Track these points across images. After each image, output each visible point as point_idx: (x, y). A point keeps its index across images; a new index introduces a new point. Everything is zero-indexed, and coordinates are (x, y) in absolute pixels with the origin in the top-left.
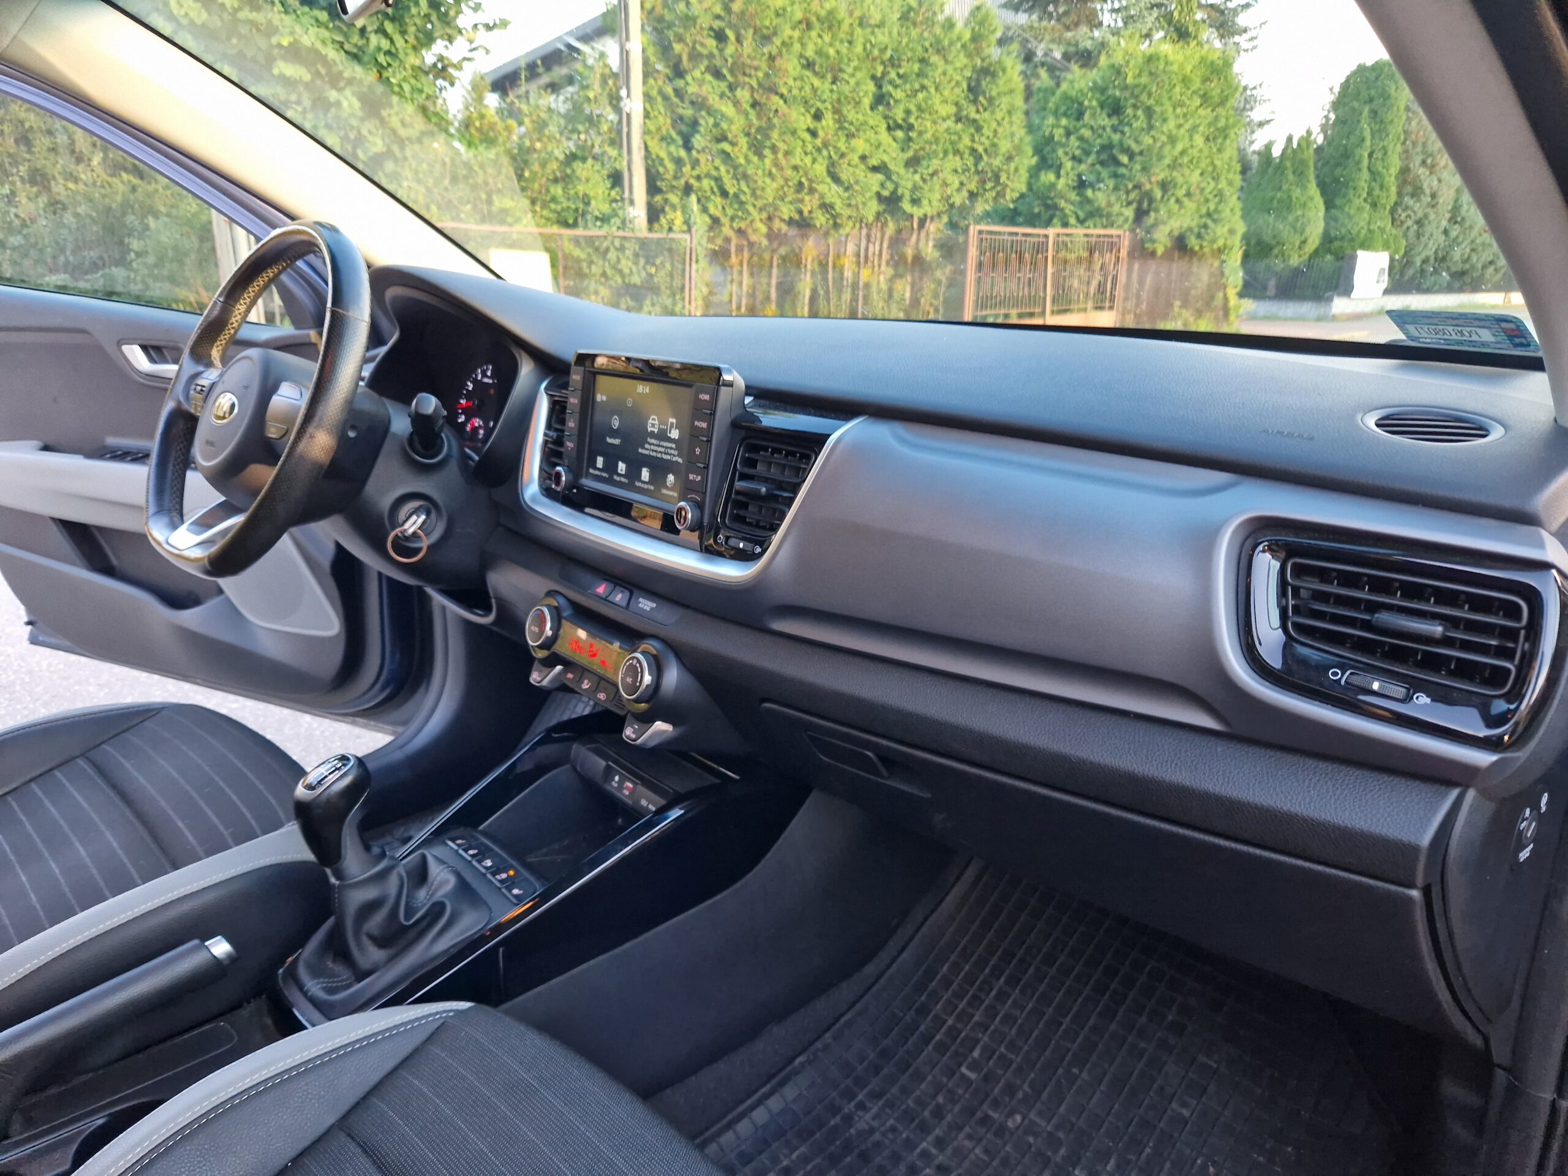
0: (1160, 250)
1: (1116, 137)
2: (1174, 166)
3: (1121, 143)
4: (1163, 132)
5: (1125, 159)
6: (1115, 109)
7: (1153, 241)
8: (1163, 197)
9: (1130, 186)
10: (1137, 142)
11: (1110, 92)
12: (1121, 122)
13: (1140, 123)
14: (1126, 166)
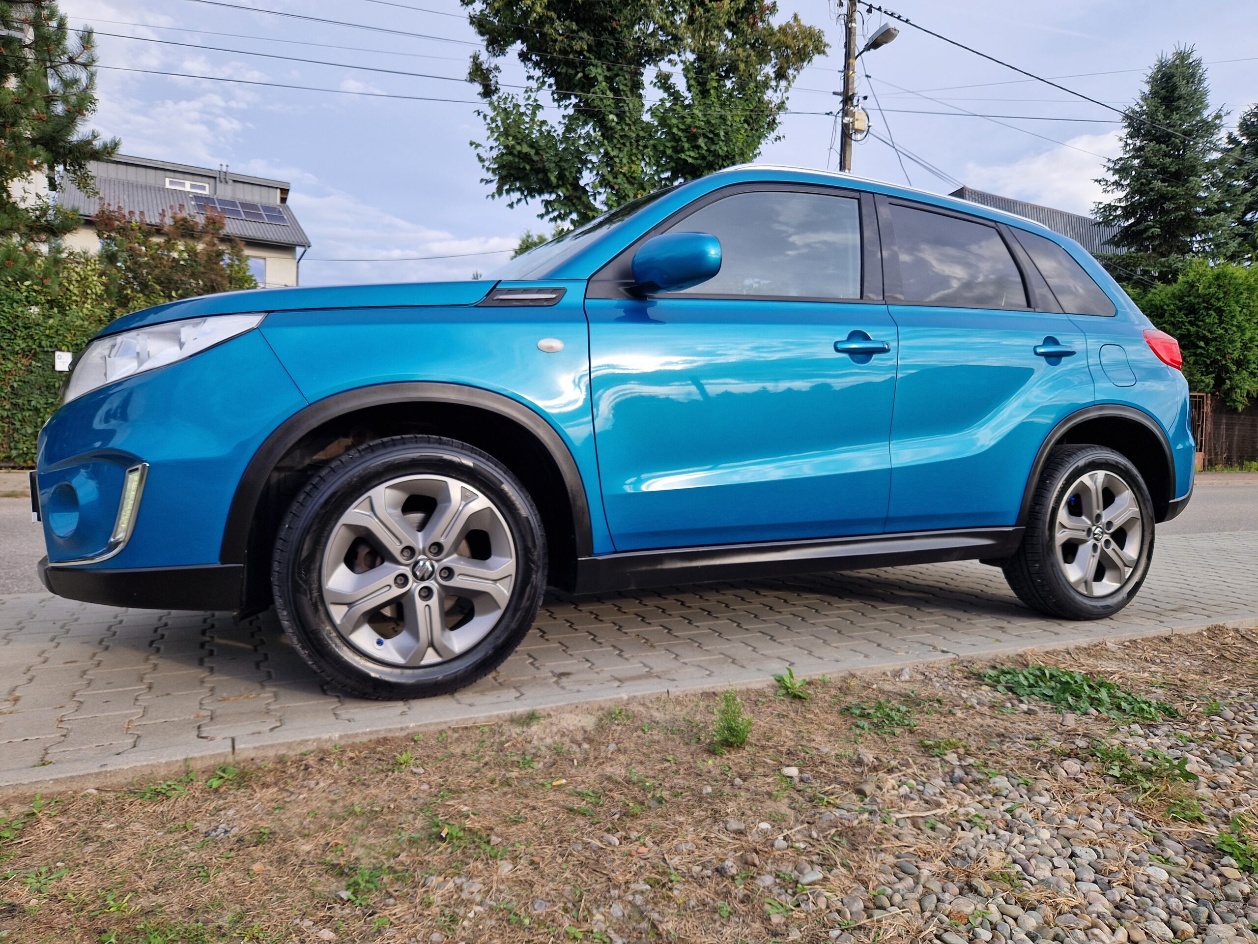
0: (1240, 408)
1: (1193, 329)
2: (1245, 347)
3: (1197, 332)
4: (1232, 325)
5: (1202, 344)
6: (1191, 310)
7: (1235, 401)
8: (1238, 369)
9: (1208, 362)
10: (1211, 332)
11: (1186, 299)
12: (1197, 319)
13: (1213, 318)
14: (1201, 347)
